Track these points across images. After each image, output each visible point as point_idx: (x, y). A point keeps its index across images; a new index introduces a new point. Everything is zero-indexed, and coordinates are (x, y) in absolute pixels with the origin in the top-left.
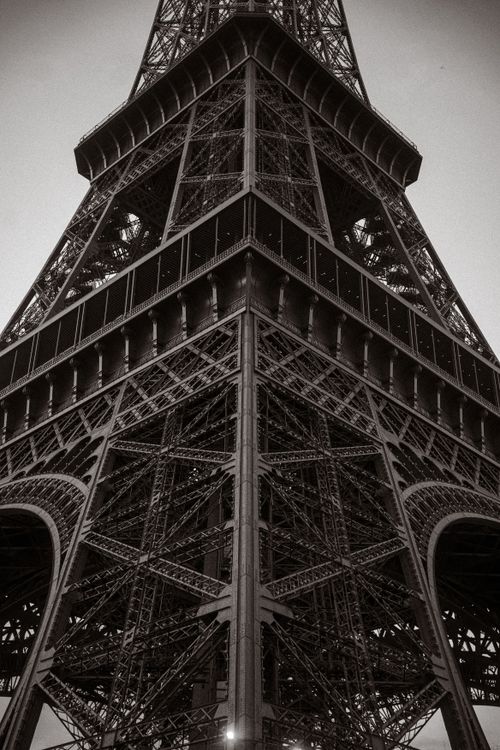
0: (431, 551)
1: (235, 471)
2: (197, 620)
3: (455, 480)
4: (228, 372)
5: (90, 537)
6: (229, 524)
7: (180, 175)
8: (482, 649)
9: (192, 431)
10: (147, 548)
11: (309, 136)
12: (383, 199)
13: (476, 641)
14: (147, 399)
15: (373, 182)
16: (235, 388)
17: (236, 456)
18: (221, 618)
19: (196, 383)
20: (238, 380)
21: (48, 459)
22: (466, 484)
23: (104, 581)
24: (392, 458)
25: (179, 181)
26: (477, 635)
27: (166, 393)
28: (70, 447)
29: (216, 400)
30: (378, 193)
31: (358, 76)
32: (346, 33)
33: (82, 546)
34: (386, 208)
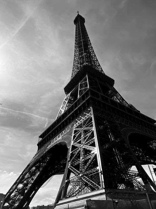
0: (128, 139)
1: (94, 130)
2: (91, 154)
3: (129, 127)
4: (90, 115)
5: (73, 144)
6: (94, 138)
7: (79, 89)
8: (139, 154)
9: (86, 125)
10: (82, 144)
11: (97, 80)
13: (138, 153)
14: (79, 122)
16: (92, 117)
17: (93, 127)
18: (95, 153)
19: (85, 118)
20: (92, 116)
21: (66, 133)
22: (131, 128)
23: (76, 150)
24: (119, 125)
25: (79, 90)
26: (138, 152)
27: (81, 120)
28: (69, 131)
29: (89, 120)
31: (103, 71)
32: (100, 66)
33: (72, 145)
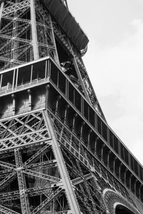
6: (69, 212)
11: (51, 25)
12: (74, 56)
15: (71, 48)
17: (63, 181)
20: (51, 143)
22: (113, 189)
24: (96, 179)
30: (73, 53)
34: (75, 60)
